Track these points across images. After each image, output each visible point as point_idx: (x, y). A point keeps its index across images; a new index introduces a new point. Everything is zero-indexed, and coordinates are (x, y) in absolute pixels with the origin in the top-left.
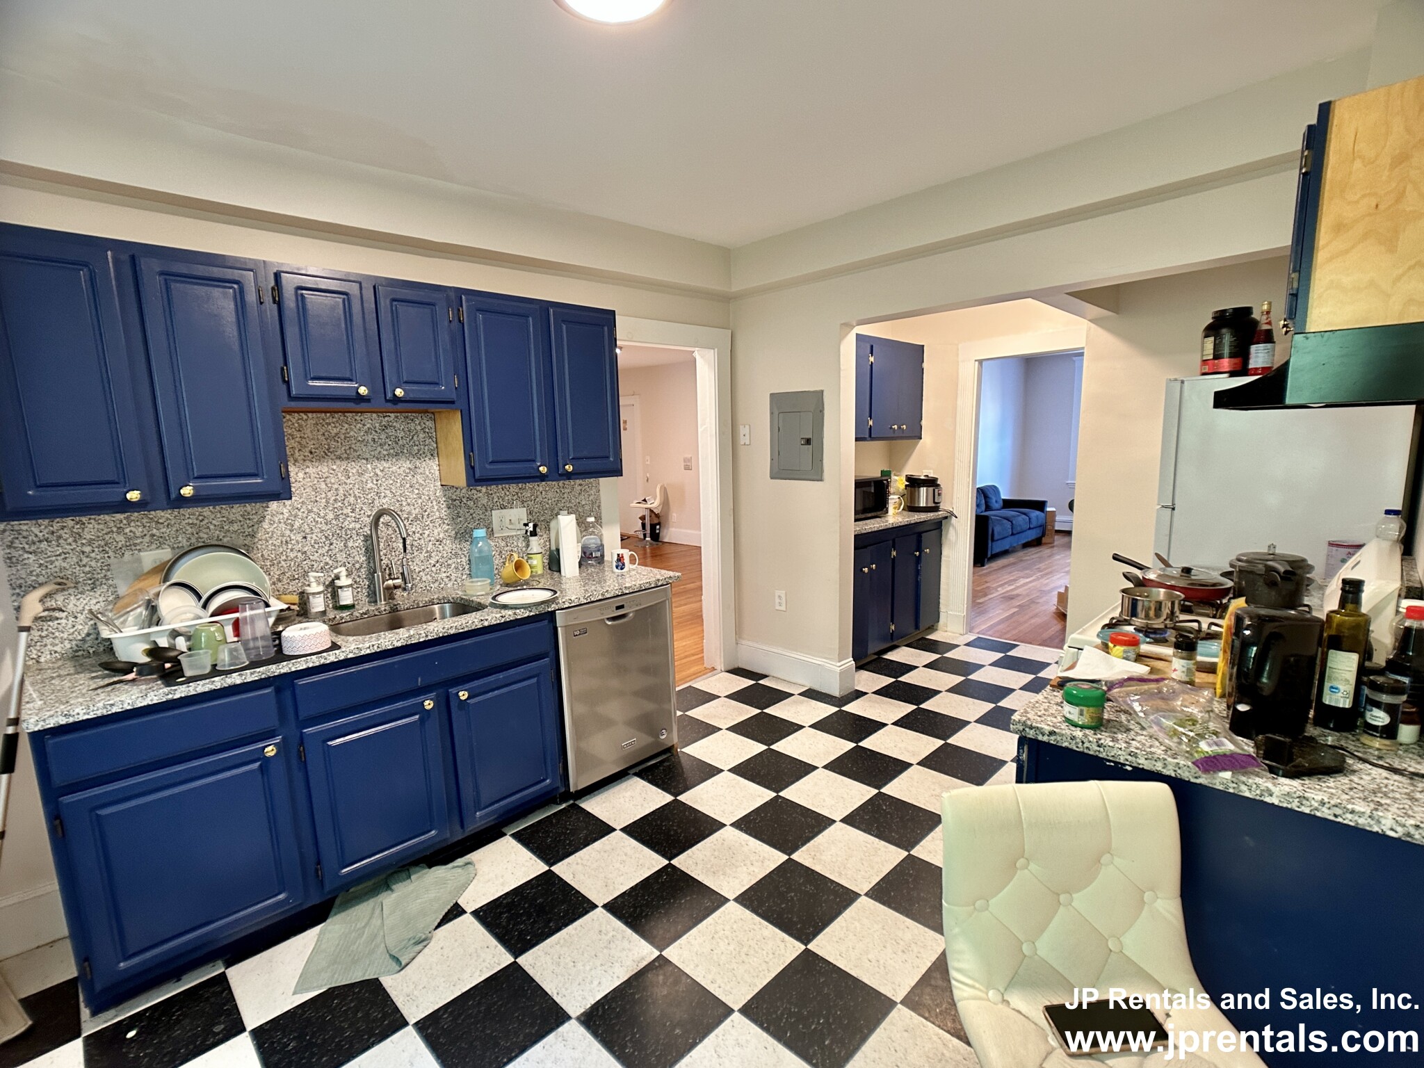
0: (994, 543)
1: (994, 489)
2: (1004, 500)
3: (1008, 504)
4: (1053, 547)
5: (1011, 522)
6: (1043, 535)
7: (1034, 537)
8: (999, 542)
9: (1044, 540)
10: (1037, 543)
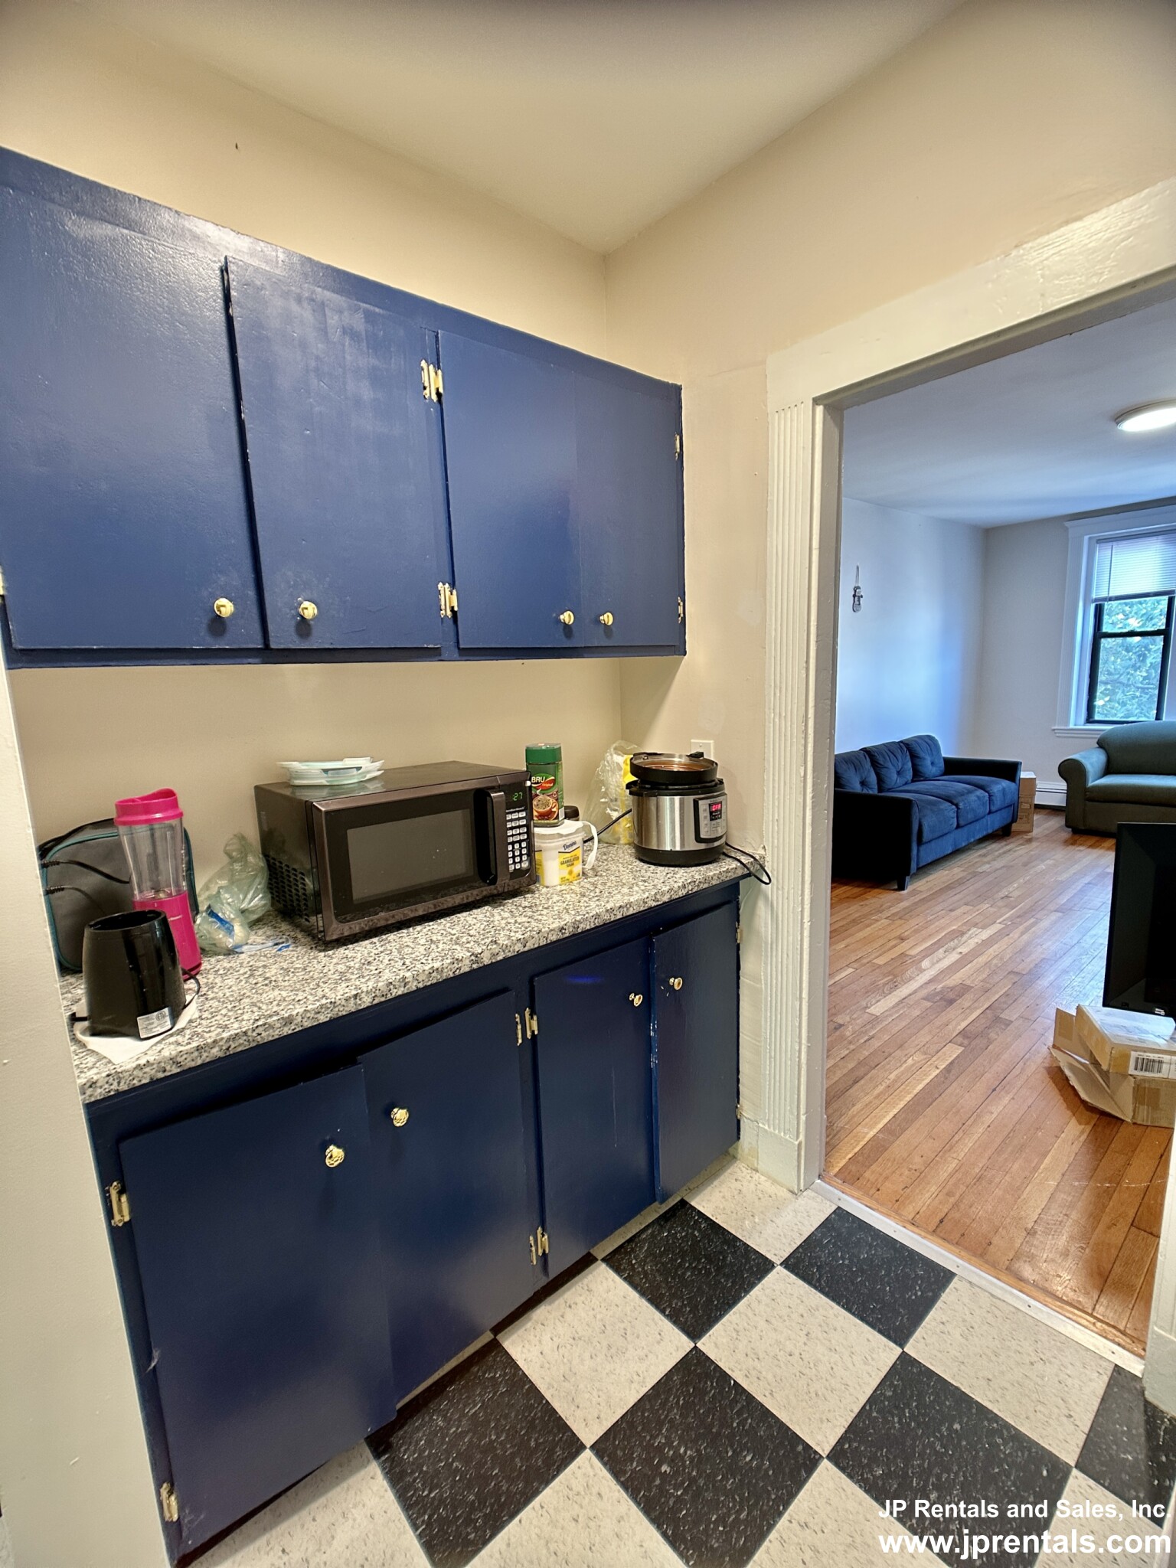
0: (922, 848)
1: (930, 742)
2: (947, 761)
3: (954, 767)
4: (1030, 841)
5: (957, 805)
6: (1014, 819)
7: (997, 826)
8: (933, 844)
9: (1015, 827)
10: (1004, 833)
